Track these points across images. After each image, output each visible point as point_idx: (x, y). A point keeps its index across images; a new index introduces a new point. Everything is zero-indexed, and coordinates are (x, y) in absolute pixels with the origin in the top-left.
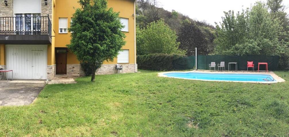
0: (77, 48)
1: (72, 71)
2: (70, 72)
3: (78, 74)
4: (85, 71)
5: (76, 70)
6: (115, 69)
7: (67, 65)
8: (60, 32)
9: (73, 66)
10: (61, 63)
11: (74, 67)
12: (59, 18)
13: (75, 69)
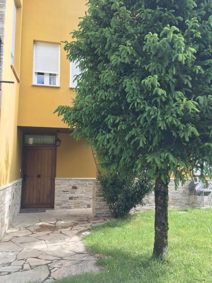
0: (110, 119)
1: (71, 198)
2: (65, 201)
3: (89, 206)
4: (110, 200)
5: (83, 195)
6: (188, 192)
7: (57, 181)
8: (35, 82)
9: (72, 183)
10: (39, 176)
11: (75, 188)
12: (35, 42)
13: (78, 193)
